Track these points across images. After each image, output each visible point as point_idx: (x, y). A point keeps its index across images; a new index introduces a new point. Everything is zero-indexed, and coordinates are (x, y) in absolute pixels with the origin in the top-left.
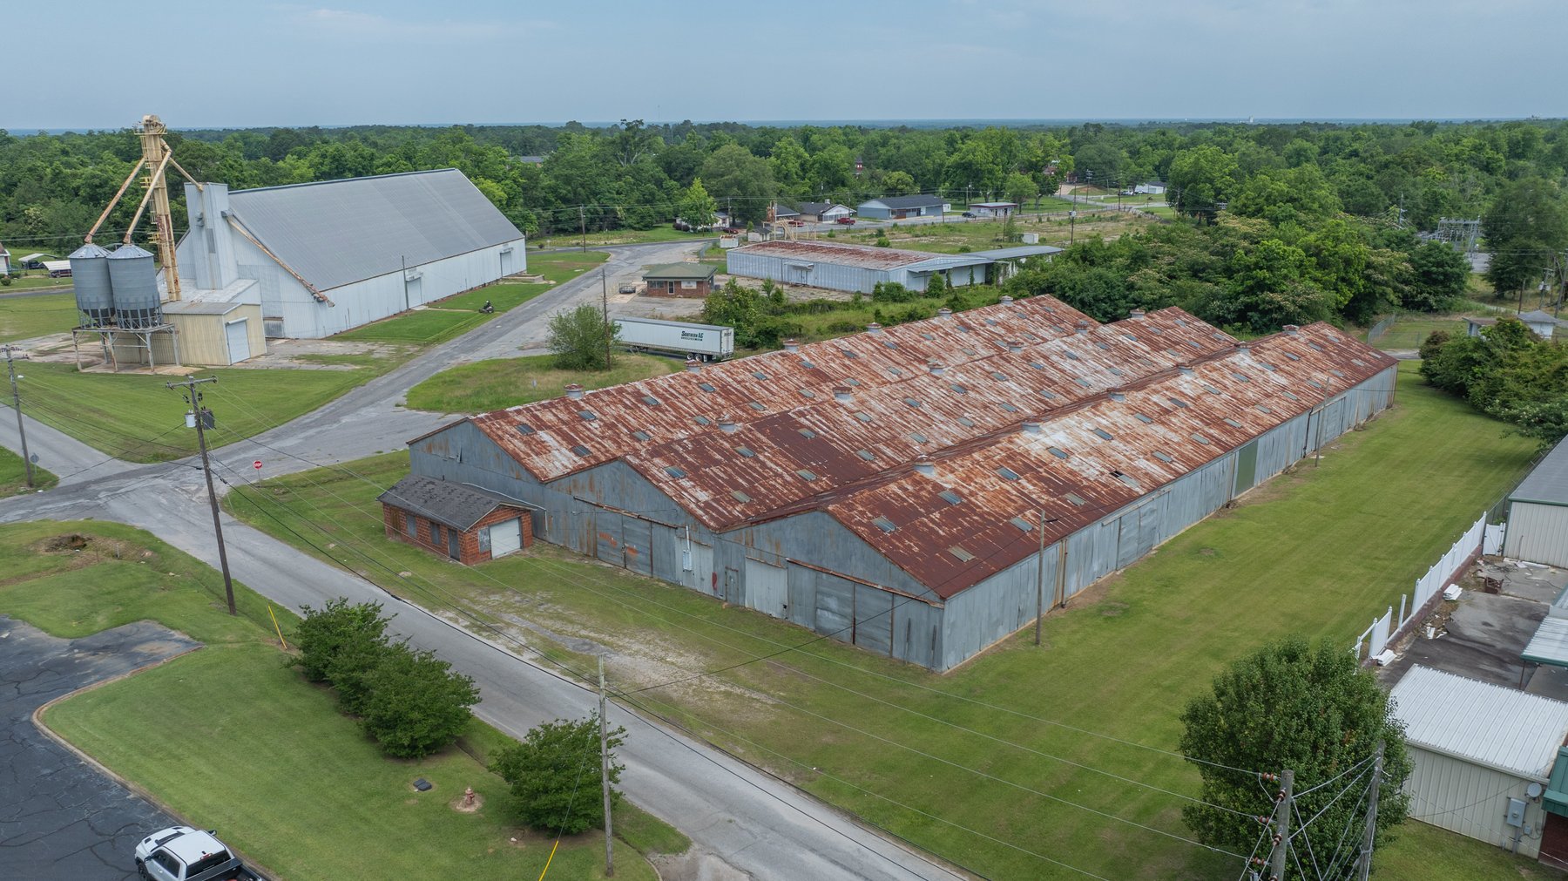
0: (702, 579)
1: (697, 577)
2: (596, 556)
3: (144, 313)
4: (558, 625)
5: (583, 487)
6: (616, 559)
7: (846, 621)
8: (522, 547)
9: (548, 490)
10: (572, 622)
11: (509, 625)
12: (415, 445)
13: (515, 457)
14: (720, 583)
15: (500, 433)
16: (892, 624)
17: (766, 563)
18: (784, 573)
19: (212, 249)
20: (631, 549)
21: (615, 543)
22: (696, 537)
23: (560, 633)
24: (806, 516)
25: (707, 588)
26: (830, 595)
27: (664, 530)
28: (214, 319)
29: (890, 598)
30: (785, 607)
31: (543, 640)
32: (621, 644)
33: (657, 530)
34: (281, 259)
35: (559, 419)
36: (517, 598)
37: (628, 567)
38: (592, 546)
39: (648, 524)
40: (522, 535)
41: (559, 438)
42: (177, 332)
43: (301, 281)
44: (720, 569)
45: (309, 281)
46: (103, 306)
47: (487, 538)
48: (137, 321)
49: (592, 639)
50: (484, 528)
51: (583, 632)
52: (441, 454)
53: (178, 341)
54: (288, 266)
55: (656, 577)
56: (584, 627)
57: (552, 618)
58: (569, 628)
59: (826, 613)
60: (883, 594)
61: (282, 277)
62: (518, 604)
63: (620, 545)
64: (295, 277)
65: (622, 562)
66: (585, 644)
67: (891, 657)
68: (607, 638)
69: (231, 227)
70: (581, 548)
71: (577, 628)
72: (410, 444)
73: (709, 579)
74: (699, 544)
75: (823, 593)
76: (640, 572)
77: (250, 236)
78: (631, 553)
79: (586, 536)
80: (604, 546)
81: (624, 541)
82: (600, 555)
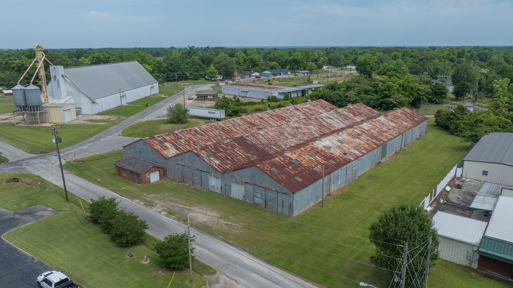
0: (218, 188)
1: (216, 188)
2: (183, 182)
3: (37, 107)
4: (172, 204)
5: (179, 160)
6: (190, 183)
7: (263, 201)
8: (160, 179)
9: (168, 161)
10: (177, 203)
11: (156, 204)
12: (125, 148)
13: (158, 151)
14: (223, 190)
15: (153, 143)
16: (277, 201)
17: (238, 183)
18: (243, 186)
19: (59, 86)
20: (195, 179)
21: (190, 178)
22: (215, 175)
23: (173, 206)
24: (250, 168)
25: (219, 191)
26: (258, 193)
27: (205, 173)
28: (59, 108)
29: (277, 193)
30: (244, 197)
31: (168, 208)
32: (192, 209)
33: (203, 173)
34: (81, 90)
35: (171, 139)
36: (159, 195)
37: (194, 185)
38: (182, 179)
39: (200, 171)
40: (160, 176)
41: (171, 145)
42: (48, 113)
43: (87, 96)
44: (223, 185)
45: (90, 96)
46: (23, 105)
47: (149, 177)
48: (34, 109)
49: (183, 208)
50: (148, 173)
51: (180, 206)
52: (134, 150)
53: (48, 116)
54: (83, 92)
55: (203, 188)
56: (181, 204)
57: (170, 201)
58: (176, 205)
59: (257, 198)
60: (274, 192)
61: (81, 95)
62: (159, 197)
64: (85, 95)
65: (192, 183)
66: (181, 209)
67: (277, 212)
68: (188, 207)
69: (65, 79)
70: (179, 179)
71: (178, 204)
72: (124, 147)
73: (220, 188)
74: (217, 177)
75: (256, 192)
76: (198, 186)
77: (71, 82)
78: (195, 181)
79: (180, 175)
80: (186, 178)
81: (193, 177)
82: (185, 181)
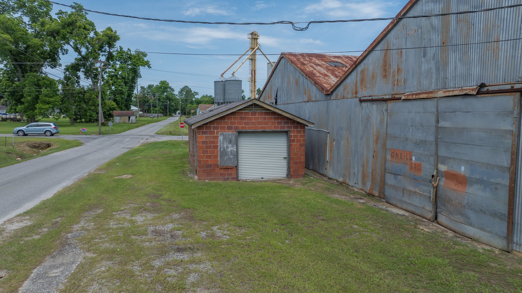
2: (382, 197)
5: (373, 77)
6: (416, 201)
8: (289, 175)
9: (333, 103)
13: (310, 76)
20: (452, 176)
37: (442, 218)
38: (378, 178)
40: (290, 159)
47: (231, 148)
50: (231, 134)
63: (428, 169)
65: (429, 207)
70: (364, 184)
76: (470, 231)
78: (453, 185)
79: (371, 160)
80: (396, 174)
81: (438, 159)
82: (389, 192)
